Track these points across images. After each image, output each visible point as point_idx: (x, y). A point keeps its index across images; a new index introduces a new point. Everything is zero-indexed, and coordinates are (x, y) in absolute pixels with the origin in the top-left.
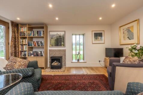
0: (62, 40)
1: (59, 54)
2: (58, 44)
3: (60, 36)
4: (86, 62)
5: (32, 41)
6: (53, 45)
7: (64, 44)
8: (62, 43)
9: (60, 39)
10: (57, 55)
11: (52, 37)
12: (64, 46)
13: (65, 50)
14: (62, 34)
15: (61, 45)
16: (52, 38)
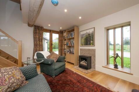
0: (91, 38)
1: (88, 53)
2: (88, 43)
3: (89, 34)
4: (132, 74)
5: (70, 41)
6: (83, 44)
7: (93, 43)
8: (91, 42)
9: (89, 38)
10: (86, 54)
11: (82, 36)
12: (93, 45)
13: (95, 49)
14: (91, 31)
15: (90, 44)
16: (82, 38)
